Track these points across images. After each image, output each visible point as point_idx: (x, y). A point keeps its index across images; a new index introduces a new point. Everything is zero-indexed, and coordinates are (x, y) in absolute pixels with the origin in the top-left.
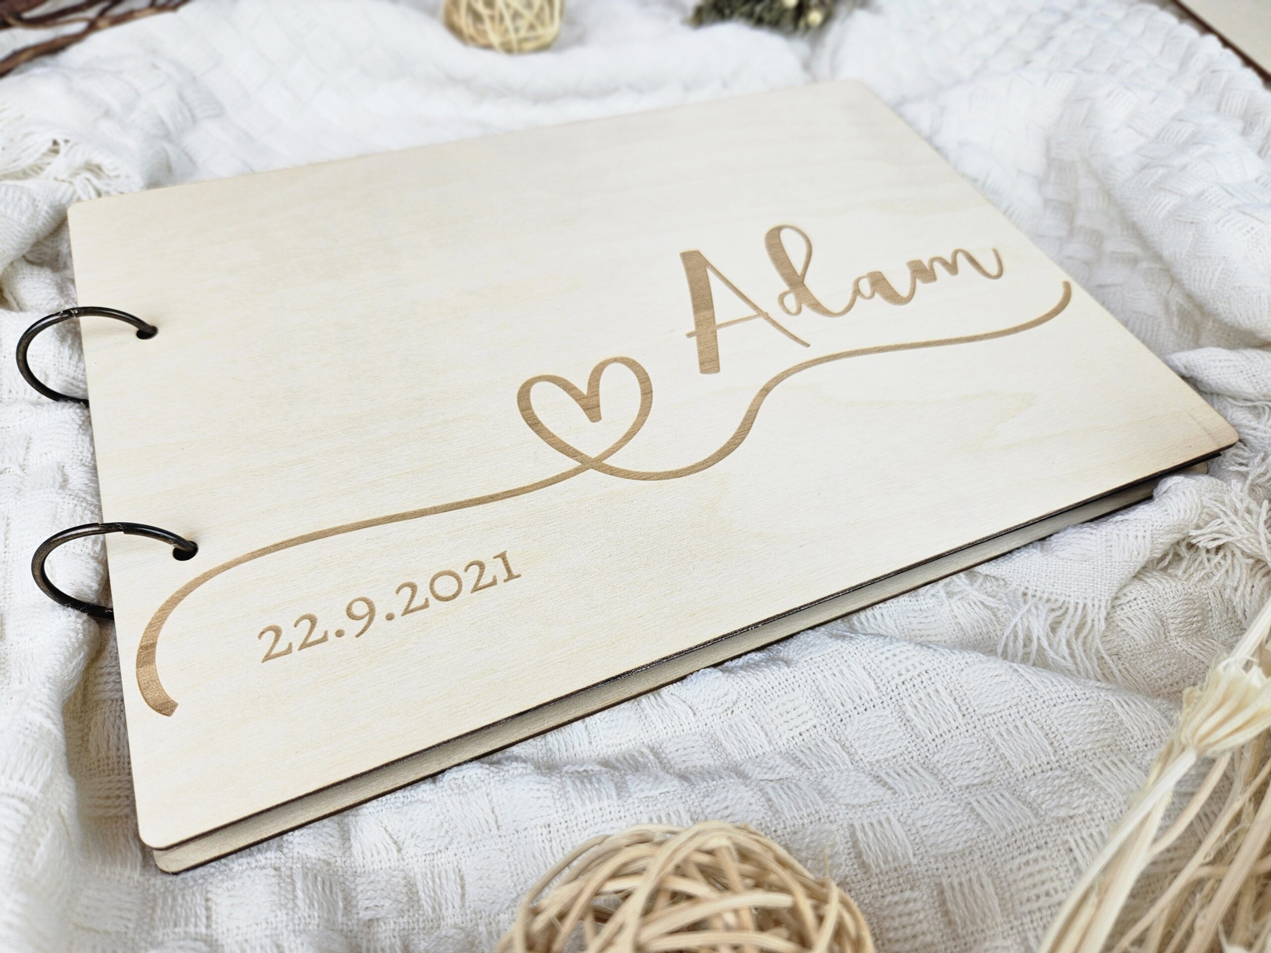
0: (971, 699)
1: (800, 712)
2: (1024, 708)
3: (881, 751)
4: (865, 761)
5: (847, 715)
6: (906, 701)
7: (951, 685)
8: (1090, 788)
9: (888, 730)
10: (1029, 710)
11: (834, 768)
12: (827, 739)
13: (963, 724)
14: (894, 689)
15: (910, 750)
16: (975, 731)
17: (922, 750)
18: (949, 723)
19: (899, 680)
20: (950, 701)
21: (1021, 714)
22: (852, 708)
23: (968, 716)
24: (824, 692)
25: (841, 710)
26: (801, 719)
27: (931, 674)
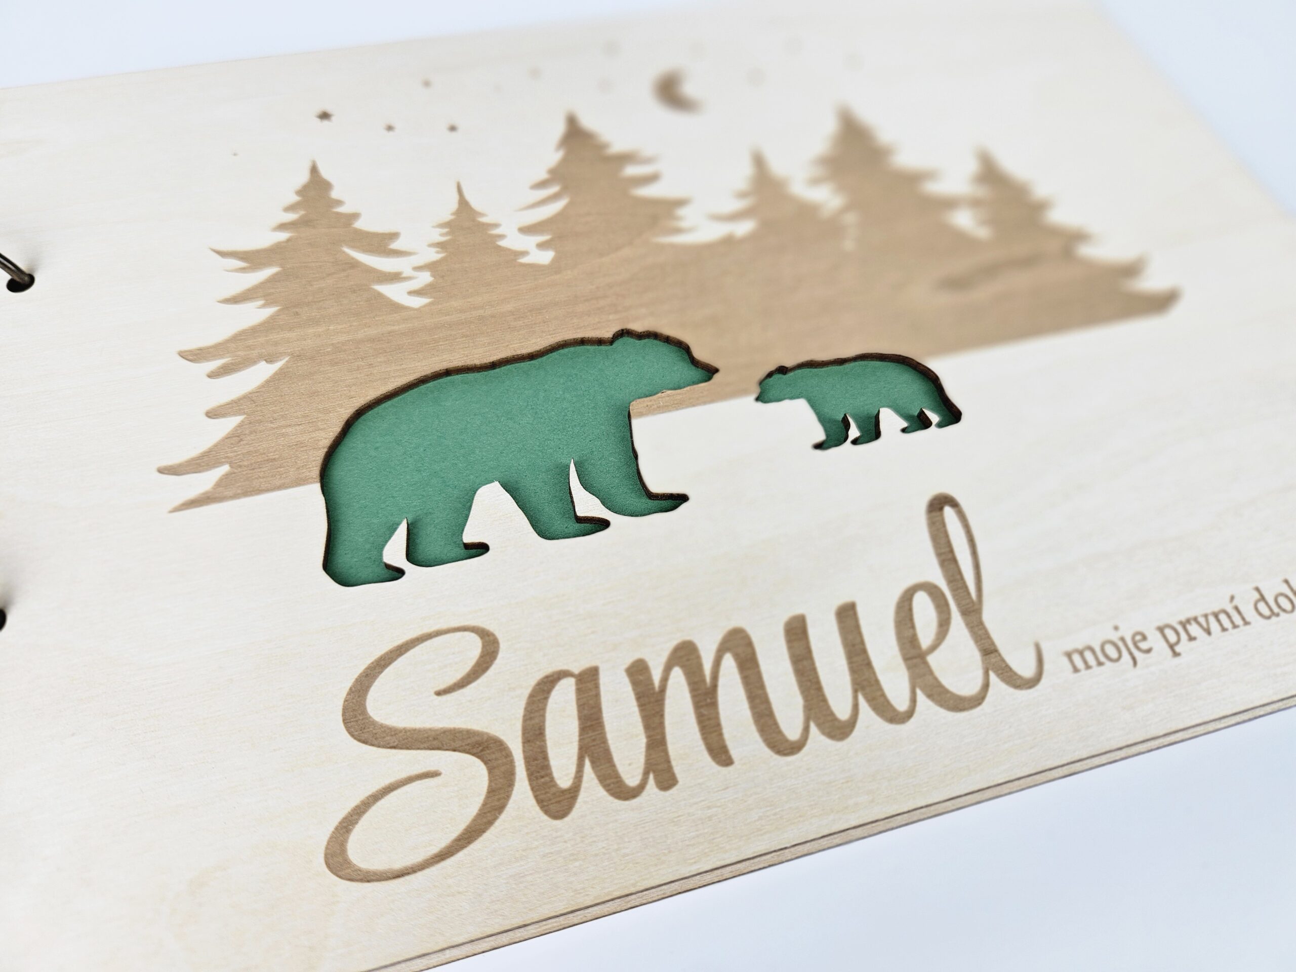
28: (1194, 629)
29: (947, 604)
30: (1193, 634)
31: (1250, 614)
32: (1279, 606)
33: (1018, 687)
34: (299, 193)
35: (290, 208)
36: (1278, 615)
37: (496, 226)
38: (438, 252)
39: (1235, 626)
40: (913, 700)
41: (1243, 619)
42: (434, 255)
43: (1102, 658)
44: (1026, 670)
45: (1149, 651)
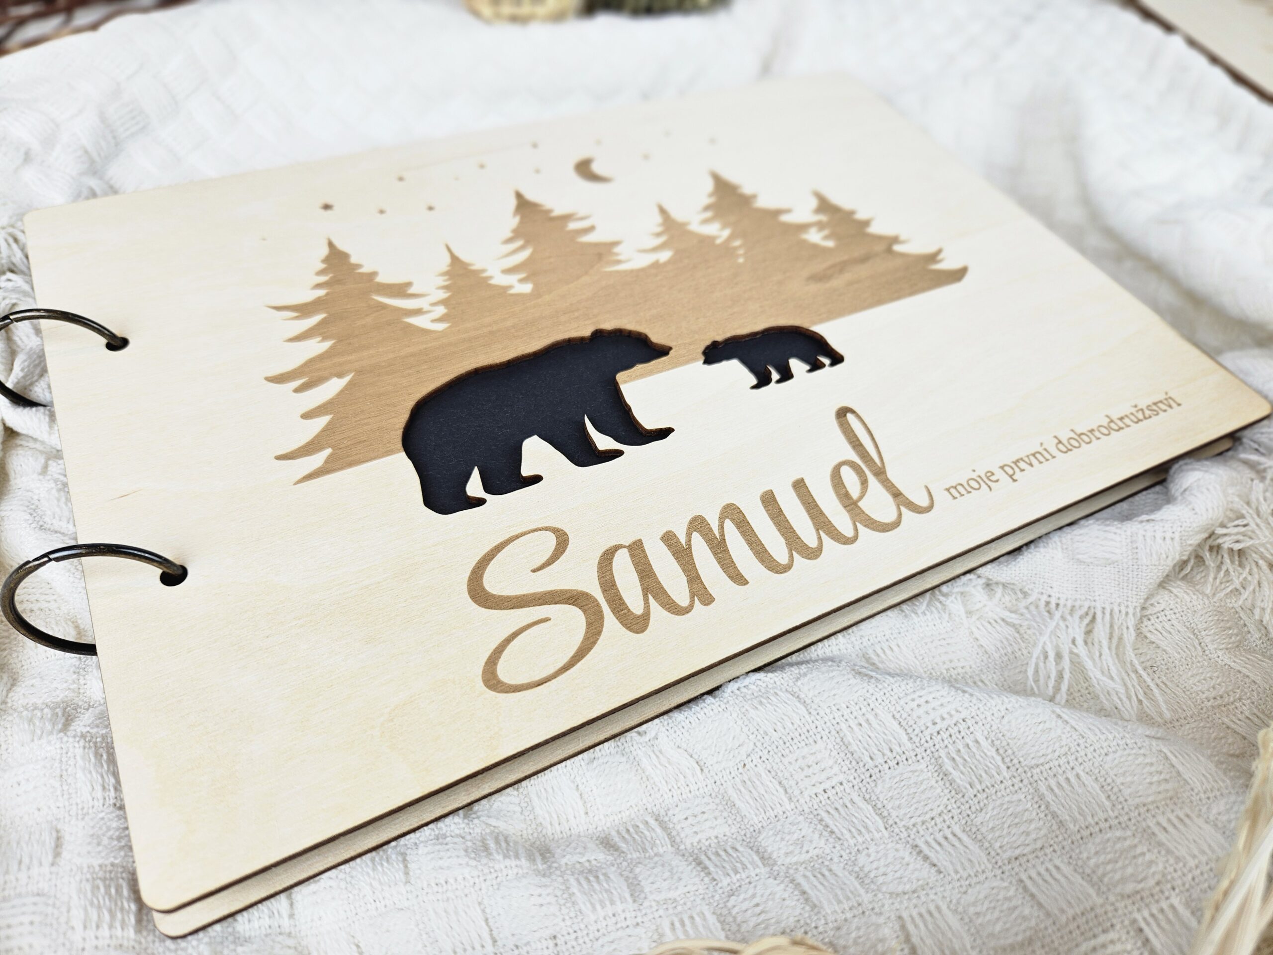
0: (1015, 750)
1: (823, 767)
2: (1073, 757)
3: (918, 812)
4: (901, 824)
5: (877, 770)
6: (942, 753)
7: (992, 735)
8: (1156, 851)
9: (923, 787)
10: (1080, 760)
11: (867, 836)
12: (857, 799)
13: (1008, 777)
14: (928, 739)
15: (949, 808)
16: (1021, 785)
17: (963, 807)
18: (992, 777)
19: (933, 729)
20: (992, 752)
21: (1072, 764)
22: (882, 761)
23: (1012, 769)
24: (850, 743)
25: (870, 764)
26: (824, 776)
27: (970, 722)
28: (1022, 465)
29: (863, 472)
30: (1022, 468)
31: (1054, 452)
32: (1071, 445)
33: (920, 513)
34: (324, 261)
35: (321, 273)
36: (1071, 450)
37: (484, 271)
38: (445, 293)
39: (1047, 460)
40: (856, 529)
41: (1051, 455)
42: (443, 295)
43: (970, 489)
44: (924, 502)
45: (997, 481)
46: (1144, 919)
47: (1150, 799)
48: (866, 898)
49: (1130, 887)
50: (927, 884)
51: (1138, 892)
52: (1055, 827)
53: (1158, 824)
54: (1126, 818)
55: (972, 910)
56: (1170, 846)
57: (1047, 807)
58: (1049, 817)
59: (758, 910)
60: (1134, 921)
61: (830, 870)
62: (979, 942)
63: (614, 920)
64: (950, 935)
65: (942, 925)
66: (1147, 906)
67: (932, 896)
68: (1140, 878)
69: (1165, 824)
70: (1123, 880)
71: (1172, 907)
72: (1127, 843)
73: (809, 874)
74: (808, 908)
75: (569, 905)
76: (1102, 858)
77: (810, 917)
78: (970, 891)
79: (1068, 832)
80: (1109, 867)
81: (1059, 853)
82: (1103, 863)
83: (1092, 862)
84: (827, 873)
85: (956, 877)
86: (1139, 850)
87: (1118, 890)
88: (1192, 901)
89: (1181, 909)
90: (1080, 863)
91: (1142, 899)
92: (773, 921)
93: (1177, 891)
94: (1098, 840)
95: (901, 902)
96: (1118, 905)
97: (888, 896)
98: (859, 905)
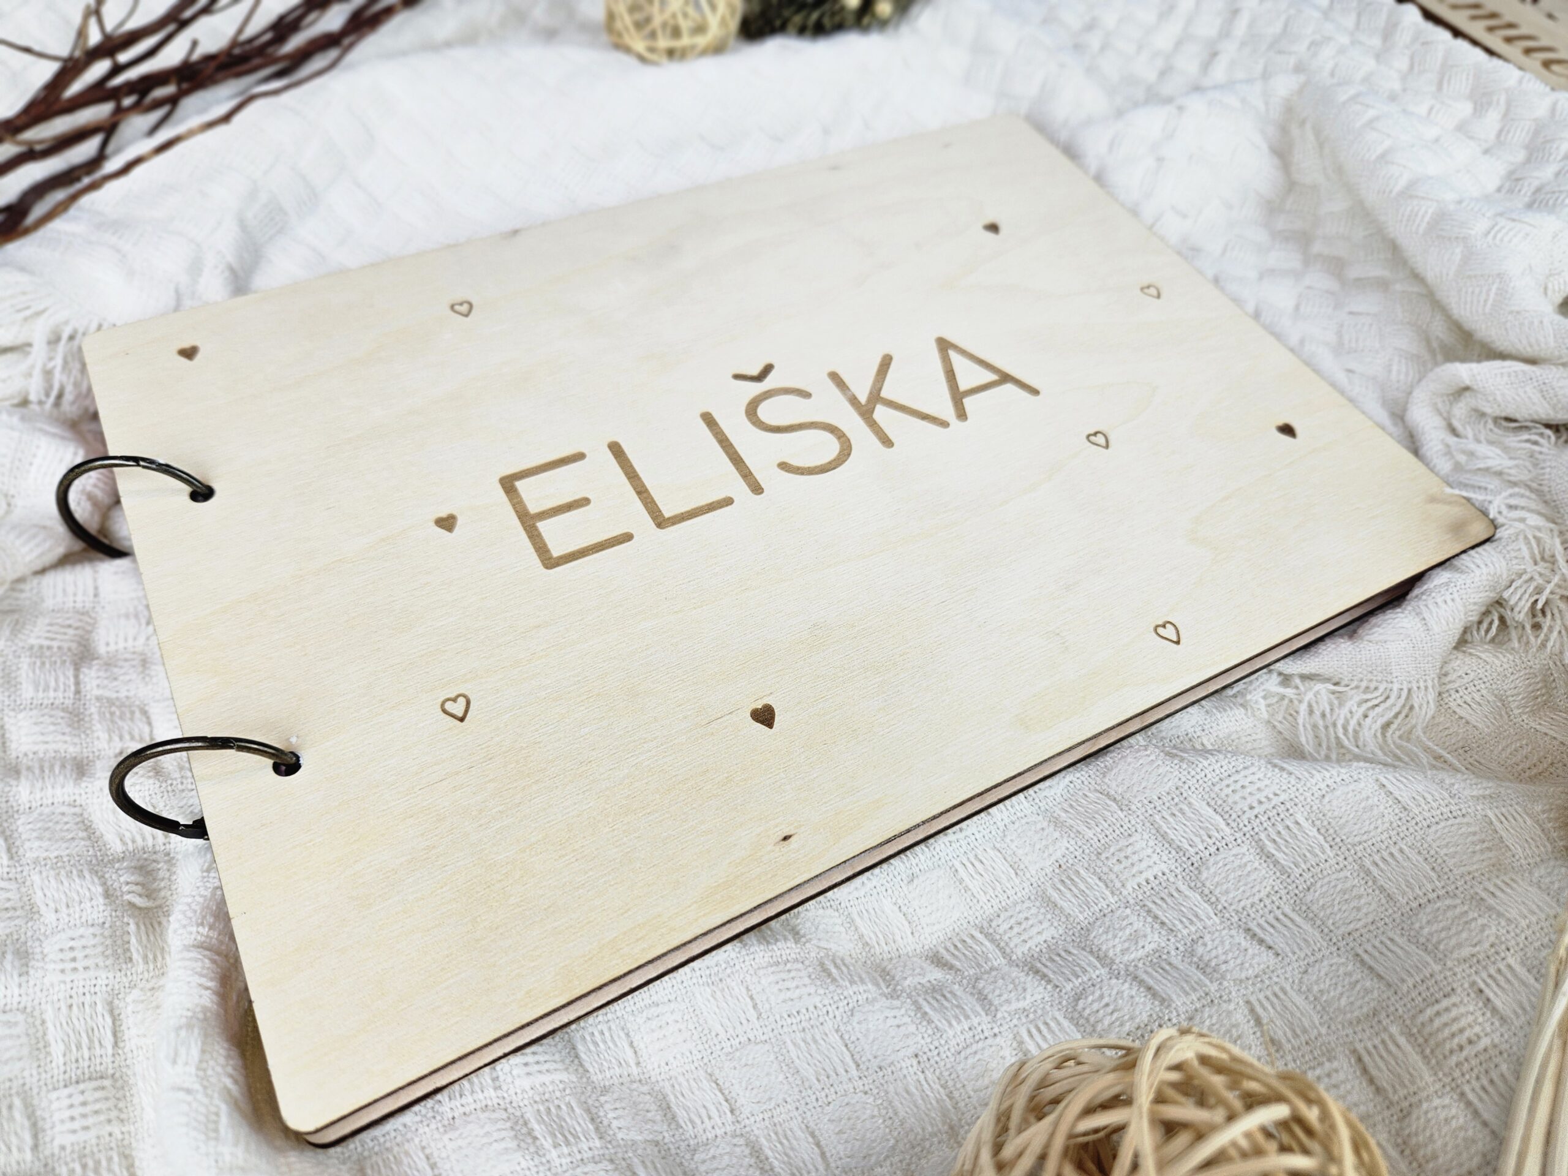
0: (1337, 828)
2: (1395, 832)
4: (1230, 909)
6: (1262, 836)
7: (1312, 815)
8: (1487, 915)
10: (1402, 835)
11: (1199, 924)
12: (1182, 887)
13: (1332, 856)
14: (1247, 823)
15: (1276, 889)
16: (1345, 863)
17: (1290, 887)
18: (1316, 856)
19: (1251, 814)
20: (1314, 832)
21: (1394, 839)
23: (1336, 847)
27: (1289, 804)
46: (1484, 981)
47: (1475, 867)
48: (1213, 987)
49: (1466, 952)
50: (1268, 967)
51: (1473, 955)
52: (1384, 901)
53: (1485, 889)
54: (1453, 887)
55: (1316, 988)
56: (1498, 908)
57: (1374, 882)
58: (1377, 892)
59: (1110, 1009)
60: (1473, 984)
61: (1170, 964)
62: (1325, 1017)
63: (971, 1034)
64: (1299, 1015)
65: (1289, 1005)
66: (1485, 968)
67: (1275, 979)
68: (1474, 942)
69: (1492, 889)
70: (1459, 945)
71: (1509, 966)
72: (1458, 911)
73: (1150, 970)
74: (1157, 1003)
75: (925, 1023)
76: (1435, 927)
77: (1161, 1010)
78: (1310, 970)
79: (1398, 905)
80: (1443, 935)
81: (1391, 926)
82: (1436, 931)
83: (1426, 931)
84: (1167, 967)
85: (1294, 959)
86: (1471, 915)
87: (1455, 955)
88: (1527, 959)
89: (1518, 968)
90: (1412, 933)
91: (1478, 962)
92: (1126, 1018)
93: (1512, 951)
94: (1428, 910)
95: (1246, 988)
96: (1456, 970)
97: (1232, 983)
98: (1207, 994)
